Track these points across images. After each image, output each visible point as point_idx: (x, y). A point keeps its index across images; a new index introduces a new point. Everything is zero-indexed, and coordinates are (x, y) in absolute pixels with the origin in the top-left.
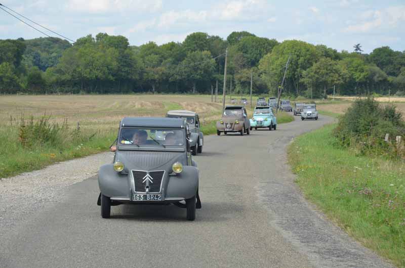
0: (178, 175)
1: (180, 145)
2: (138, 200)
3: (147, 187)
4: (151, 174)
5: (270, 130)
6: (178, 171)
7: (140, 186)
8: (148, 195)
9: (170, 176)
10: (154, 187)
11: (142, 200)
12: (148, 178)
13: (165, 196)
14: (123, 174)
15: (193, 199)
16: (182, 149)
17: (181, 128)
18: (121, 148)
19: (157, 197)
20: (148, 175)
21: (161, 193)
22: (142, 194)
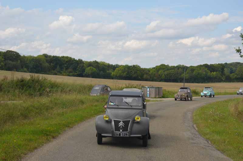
0: (138, 123)
1: (140, 105)
2: (116, 136)
3: (121, 129)
4: (123, 122)
6: (138, 120)
7: (117, 128)
8: (121, 133)
9: (134, 123)
12: (121, 124)
13: (131, 134)
14: (109, 122)
16: (141, 108)
17: (140, 96)
18: (109, 106)
20: (121, 122)
21: (128, 133)
22: (118, 132)
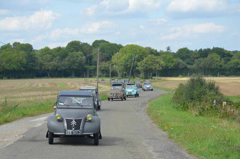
0: (90, 121)
1: (91, 105)
2: (68, 134)
3: (73, 127)
4: (75, 120)
5: (136, 97)
6: (90, 119)
7: (70, 127)
8: (74, 131)
9: (85, 121)
10: (77, 127)
11: (70, 134)
12: (74, 123)
13: (83, 133)
14: (60, 121)
15: (97, 134)
16: (92, 107)
17: (91, 96)
18: (59, 107)
19: (79, 133)
20: (74, 121)
21: (81, 131)
22: (70, 131)
